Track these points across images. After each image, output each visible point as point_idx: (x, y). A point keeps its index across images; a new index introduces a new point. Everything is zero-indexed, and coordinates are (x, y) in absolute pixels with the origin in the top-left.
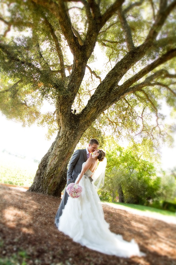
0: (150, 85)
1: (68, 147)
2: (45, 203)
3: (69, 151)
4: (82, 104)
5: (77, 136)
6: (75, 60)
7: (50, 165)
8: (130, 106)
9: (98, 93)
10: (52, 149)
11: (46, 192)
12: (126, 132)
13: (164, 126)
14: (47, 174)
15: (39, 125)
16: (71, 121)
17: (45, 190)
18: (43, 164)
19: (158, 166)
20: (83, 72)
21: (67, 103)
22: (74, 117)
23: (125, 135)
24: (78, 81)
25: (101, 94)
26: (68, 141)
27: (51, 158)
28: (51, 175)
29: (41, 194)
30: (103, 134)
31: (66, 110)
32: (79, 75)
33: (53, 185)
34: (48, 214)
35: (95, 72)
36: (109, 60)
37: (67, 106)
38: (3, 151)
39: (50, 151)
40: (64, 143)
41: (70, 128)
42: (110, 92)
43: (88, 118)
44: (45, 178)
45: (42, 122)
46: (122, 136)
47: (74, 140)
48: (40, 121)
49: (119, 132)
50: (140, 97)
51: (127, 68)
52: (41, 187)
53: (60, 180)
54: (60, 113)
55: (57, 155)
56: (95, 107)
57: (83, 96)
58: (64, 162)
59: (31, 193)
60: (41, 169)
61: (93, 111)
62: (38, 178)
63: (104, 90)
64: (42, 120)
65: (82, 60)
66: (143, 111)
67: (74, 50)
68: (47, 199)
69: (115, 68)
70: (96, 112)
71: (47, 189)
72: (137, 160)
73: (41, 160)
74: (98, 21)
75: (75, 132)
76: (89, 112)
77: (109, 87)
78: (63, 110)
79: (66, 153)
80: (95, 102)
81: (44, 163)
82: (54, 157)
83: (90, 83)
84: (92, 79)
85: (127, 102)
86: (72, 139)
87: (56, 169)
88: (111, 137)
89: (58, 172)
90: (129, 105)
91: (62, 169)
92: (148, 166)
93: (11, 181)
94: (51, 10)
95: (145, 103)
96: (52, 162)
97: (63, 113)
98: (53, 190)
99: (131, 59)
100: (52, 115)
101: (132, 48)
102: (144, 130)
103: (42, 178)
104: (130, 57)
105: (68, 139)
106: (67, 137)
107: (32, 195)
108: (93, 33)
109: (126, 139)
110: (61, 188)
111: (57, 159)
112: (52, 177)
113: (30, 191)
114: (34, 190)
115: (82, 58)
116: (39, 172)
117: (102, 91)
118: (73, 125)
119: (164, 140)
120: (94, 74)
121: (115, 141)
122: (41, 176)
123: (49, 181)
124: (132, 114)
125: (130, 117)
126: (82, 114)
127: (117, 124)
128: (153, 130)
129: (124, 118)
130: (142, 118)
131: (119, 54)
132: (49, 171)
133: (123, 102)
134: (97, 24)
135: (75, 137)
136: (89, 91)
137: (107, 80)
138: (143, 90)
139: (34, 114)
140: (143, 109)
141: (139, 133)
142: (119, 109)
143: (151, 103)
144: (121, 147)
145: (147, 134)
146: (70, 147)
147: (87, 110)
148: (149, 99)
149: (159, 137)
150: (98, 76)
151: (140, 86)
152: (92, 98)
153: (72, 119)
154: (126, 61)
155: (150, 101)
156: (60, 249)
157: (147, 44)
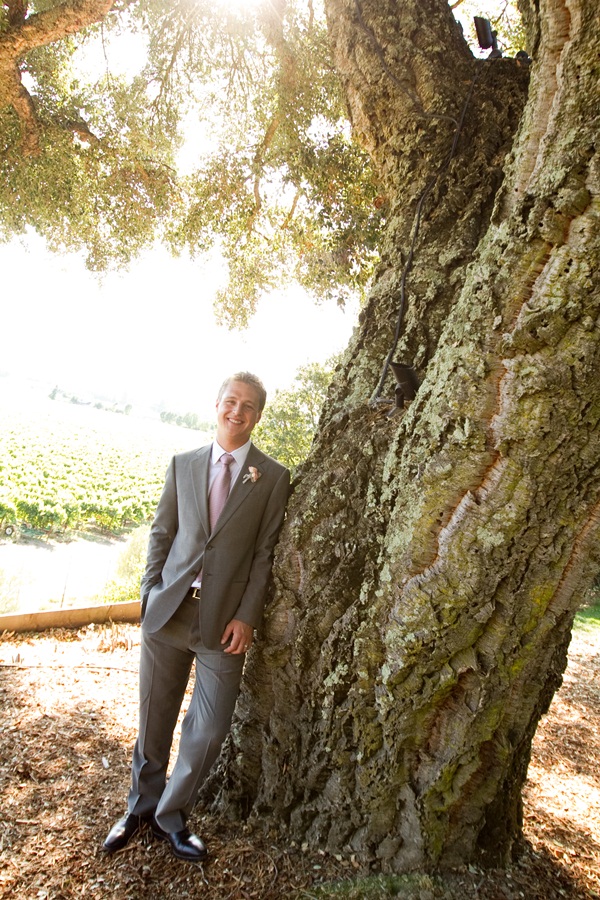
7: (421, 561)
11: (402, 847)
14: (397, 659)
17: (386, 819)
18: (325, 545)
28: (444, 676)
44: (371, 703)
45: (193, 222)
55: (510, 446)
60: (314, 600)
71: (411, 816)
81: (340, 537)
82: (468, 469)
87: (499, 608)
103: (341, 696)
111: (521, 495)
112: (456, 695)
123: (419, 736)
132: (414, 625)
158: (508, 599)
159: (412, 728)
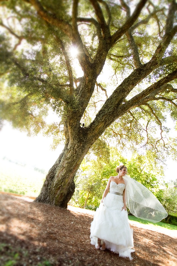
0: (154, 100)
1: (75, 160)
2: (53, 214)
3: (76, 163)
4: (87, 115)
5: (85, 149)
6: (86, 77)
7: (58, 177)
8: (135, 119)
9: (106, 108)
10: (60, 161)
11: (53, 203)
12: (130, 144)
13: (169, 139)
14: (55, 185)
15: (44, 135)
16: (79, 134)
17: (52, 200)
18: (51, 175)
19: (161, 178)
20: (93, 88)
21: (76, 117)
22: (82, 131)
23: (130, 147)
24: (87, 97)
25: (108, 109)
26: (75, 154)
27: (59, 170)
28: (58, 187)
29: (48, 205)
30: (107, 145)
31: (75, 123)
32: (88, 91)
33: (60, 196)
34: (59, 226)
35: (100, 85)
36: (115, 73)
37: (77, 120)
38: (4, 158)
39: (58, 163)
40: (72, 156)
41: (79, 141)
42: (117, 107)
43: (96, 132)
44: (52, 189)
45: (47, 132)
46: (126, 148)
47: (81, 153)
49: (123, 144)
50: (144, 110)
51: (134, 85)
52: (48, 198)
53: (67, 191)
54: (69, 126)
55: (65, 167)
56: (103, 121)
58: (71, 174)
59: (38, 203)
60: (49, 180)
61: (100, 126)
62: (45, 189)
63: (112, 105)
65: (92, 77)
66: (148, 124)
67: (85, 68)
68: (54, 210)
69: (122, 84)
70: (104, 126)
71: (54, 200)
72: (139, 171)
73: (48, 172)
74: (108, 41)
75: (83, 145)
76: (97, 126)
77: (116, 102)
78: (72, 123)
79: (73, 165)
80: (103, 116)
81: (52, 175)
82: (62, 169)
84: (98, 91)
85: (132, 114)
86: (80, 151)
87: (63, 181)
88: (116, 148)
89: (66, 183)
90: (134, 117)
91: (69, 181)
92: (151, 178)
93: (12, 189)
94: (65, 31)
95: (149, 116)
96: (59, 174)
97: (72, 127)
98: (60, 201)
99: (138, 76)
100: (58, 126)
101: (139, 65)
102: (148, 142)
103: (50, 189)
104: (137, 74)
105: (76, 152)
106: (75, 150)
107: (39, 205)
108: (103, 52)
109: (130, 150)
111: (65, 171)
112: (59, 188)
113: (37, 201)
114: (41, 201)
115: (92, 75)
116: (47, 183)
117: (110, 106)
118: (81, 138)
119: (168, 153)
120: (100, 87)
121: (119, 152)
122: (48, 187)
123: (56, 192)
124: (137, 127)
125: (135, 129)
126: (90, 127)
127: (121, 136)
128: (158, 143)
129: (129, 130)
130: (146, 131)
131: (124, 67)
132: (56, 182)
133: (128, 114)
134: (107, 44)
135: (83, 150)
136: (94, 103)
137: (115, 96)
138: (148, 104)
139: (40, 124)
140: (147, 122)
141: (144, 145)
142: (124, 121)
143: (155, 116)
144: (124, 158)
145: (152, 146)
146: (78, 160)
147: (95, 125)
148: (153, 112)
149: (163, 150)
150: (104, 89)
151: (145, 100)
152: (100, 113)
153: (80, 132)
154: (133, 78)
155: (154, 114)
156: (77, 260)
157: (153, 62)
158: (64, 180)
159: (55, 191)
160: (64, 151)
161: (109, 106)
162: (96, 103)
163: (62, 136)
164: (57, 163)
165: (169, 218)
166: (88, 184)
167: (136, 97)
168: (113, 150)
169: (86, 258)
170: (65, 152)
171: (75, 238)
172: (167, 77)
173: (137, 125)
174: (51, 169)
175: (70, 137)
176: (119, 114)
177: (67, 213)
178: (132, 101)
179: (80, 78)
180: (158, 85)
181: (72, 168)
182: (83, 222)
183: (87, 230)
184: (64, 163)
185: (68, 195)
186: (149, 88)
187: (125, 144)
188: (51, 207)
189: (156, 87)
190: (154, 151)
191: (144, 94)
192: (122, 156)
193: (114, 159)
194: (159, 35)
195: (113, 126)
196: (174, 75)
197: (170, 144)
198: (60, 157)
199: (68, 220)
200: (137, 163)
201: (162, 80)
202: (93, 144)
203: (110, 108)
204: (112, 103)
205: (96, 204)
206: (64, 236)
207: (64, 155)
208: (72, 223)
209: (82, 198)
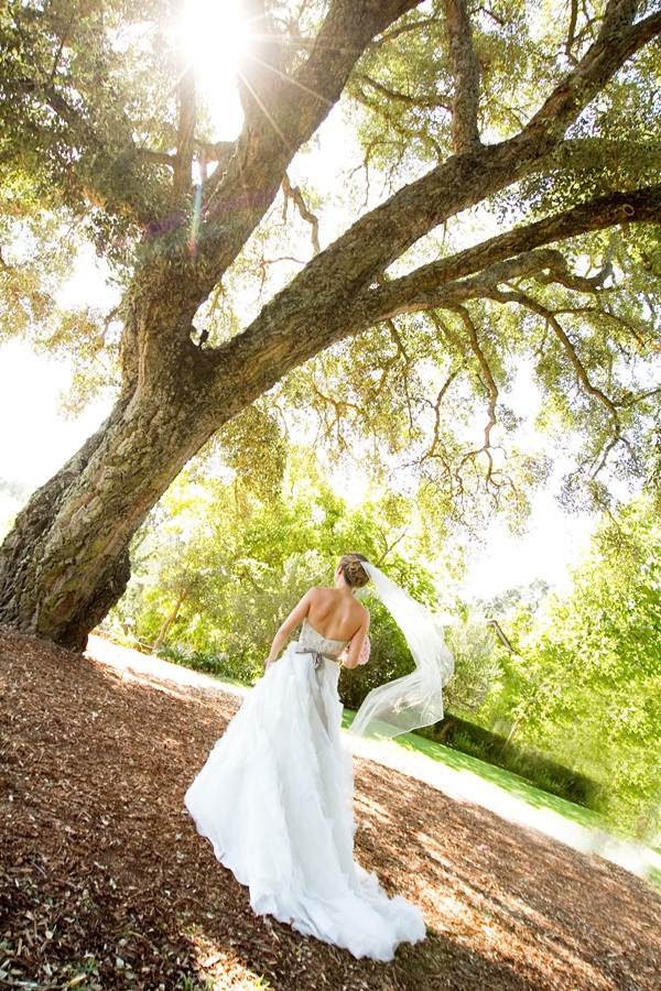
0: (492, 298)
1: (147, 469)
2: (21, 671)
3: (150, 483)
4: (226, 305)
5: (194, 431)
6: (250, 136)
7: (64, 524)
8: (405, 355)
9: (307, 286)
10: (85, 463)
11: (30, 624)
12: (367, 445)
13: (509, 455)
14: (47, 555)
15: (39, 350)
16: (179, 371)
17: (27, 614)
18: (36, 514)
19: (448, 586)
21: (179, 297)
22: (193, 358)
23: (364, 455)
25: (316, 293)
26: (152, 445)
27: (75, 498)
28: (61, 564)
29: (8, 629)
30: (282, 435)
31: (172, 323)
32: (251, 199)
33: (62, 600)
34: (35, 724)
35: (300, 195)
36: (366, 161)
37: (180, 310)
39: (74, 468)
40: (135, 450)
41: (174, 397)
42: (352, 293)
43: (251, 373)
44: (34, 570)
45: (54, 341)
46: (350, 458)
47: (176, 447)
48: (47, 334)
49: (341, 441)
50: (446, 331)
51: (436, 217)
52: (12, 600)
53: (93, 587)
54: (146, 330)
55: (99, 492)
56: (285, 338)
57: (234, 273)
58: (122, 521)
60: (26, 533)
61: (272, 352)
62: (5, 565)
63: (332, 281)
64: (52, 334)
66: (446, 385)
68: (30, 654)
69: (389, 205)
70: (285, 357)
71: (36, 614)
72: (381, 554)
73: (29, 498)
75: (187, 418)
76: (258, 351)
77: (352, 272)
78: (159, 320)
79: (136, 490)
80: (288, 318)
81: (43, 512)
82: (86, 496)
83: (272, 231)
84: (284, 217)
85: (396, 337)
86: (173, 440)
87: (84, 544)
88: (311, 453)
89: (93, 555)
90: (402, 349)
91: (109, 547)
92: (415, 580)
95: (460, 358)
96: (73, 513)
97: (155, 335)
98: (59, 620)
99: (458, 187)
100: (100, 322)
101: (469, 143)
102: (435, 453)
103: (25, 568)
104: (456, 175)
105: (156, 437)
106: (155, 431)
108: (342, 46)
109: (363, 469)
110: (93, 618)
111: (99, 508)
112: (63, 572)
116: (15, 541)
117: (325, 281)
118: (186, 388)
119: (496, 506)
120: (295, 202)
121: (319, 468)
122: (18, 560)
123: (47, 585)
124: (406, 387)
125: (395, 394)
126: (229, 351)
127: (340, 408)
128: (468, 461)
129: (372, 395)
130: (436, 409)
131: (405, 146)
132: (56, 544)
133: (383, 333)
134: (364, 11)
135: (184, 437)
136: (263, 263)
137: (351, 245)
138: (464, 309)
139: (27, 300)
140: (448, 376)
141: (415, 459)
142: (361, 358)
143: (482, 359)
144: (334, 493)
145: (443, 469)
146: (157, 471)
147: (251, 344)
148: (477, 346)
149: (481, 490)
150: (308, 213)
151: (458, 292)
152: (280, 299)
153: (186, 363)
154: (438, 191)
155: (480, 354)
156: (85, 892)
157: (526, 144)
158: (87, 541)
159: (45, 581)
160: (109, 427)
161: (320, 282)
162: (270, 262)
163: (109, 365)
164: (69, 469)
165: (447, 727)
166: (184, 566)
167: (434, 265)
168: (300, 456)
169: (123, 883)
170: (110, 432)
171: (95, 785)
172: (568, 216)
173: (406, 381)
174: (42, 488)
175: (141, 375)
176: (355, 323)
177: (82, 671)
178: (415, 279)
179: (226, 143)
180: (527, 239)
181: (130, 499)
182: (137, 715)
183: (149, 753)
184: (100, 476)
185: (94, 601)
186: (491, 241)
187: (348, 441)
188: (20, 639)
189: (520, 245)
190: (448, 487)
191: (466, 261)
192: (328, 486)
193: (296, 489)
194: (563, 49)
195: (319, 366)
196: (597, 213)
197: (512, 475)
198: (87, 446)
199: (81, 701)
200: (380, 520)
201: (547, 224)
202: (229, 418)
203: (324, 289)
204: (335, 272)
205: (202, 644)
206: (47, 774)
207: (104, 444)
208: (95, 714)
209: (152, 612)
